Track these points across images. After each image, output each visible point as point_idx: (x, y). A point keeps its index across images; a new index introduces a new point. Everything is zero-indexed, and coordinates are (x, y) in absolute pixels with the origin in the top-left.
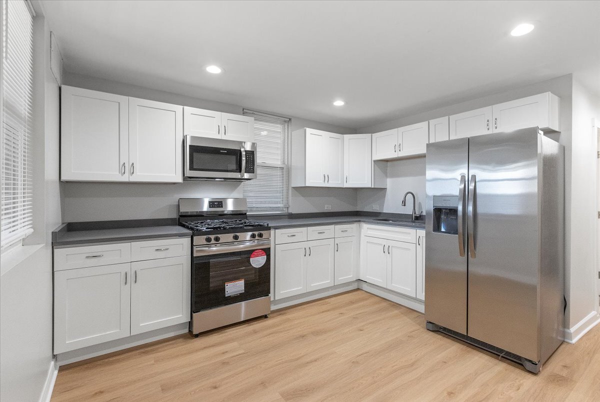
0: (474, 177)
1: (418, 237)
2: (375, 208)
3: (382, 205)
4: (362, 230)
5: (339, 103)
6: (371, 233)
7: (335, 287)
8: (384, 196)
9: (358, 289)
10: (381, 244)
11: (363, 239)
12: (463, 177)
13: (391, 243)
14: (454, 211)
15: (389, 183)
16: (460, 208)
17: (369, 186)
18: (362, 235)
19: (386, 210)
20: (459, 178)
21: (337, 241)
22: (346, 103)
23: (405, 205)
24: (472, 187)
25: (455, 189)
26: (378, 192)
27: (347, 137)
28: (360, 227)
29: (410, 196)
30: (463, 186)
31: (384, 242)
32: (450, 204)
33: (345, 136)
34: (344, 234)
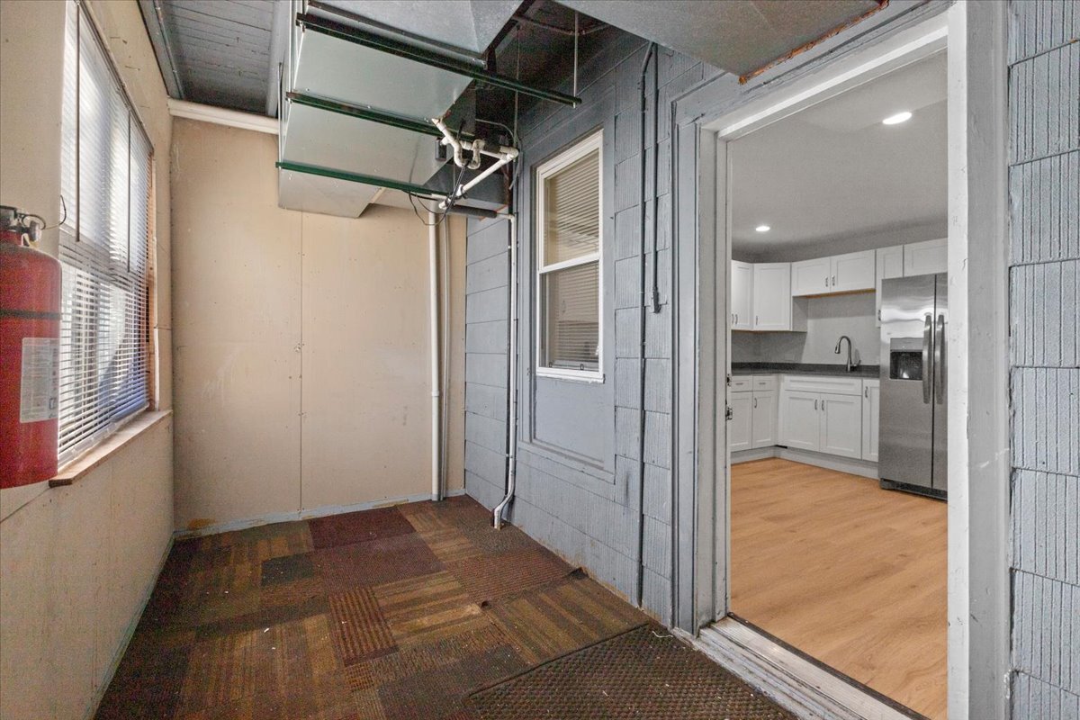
0: (941, 317)
1: (865, 389)
2: (789, 358)
3: (800, 353)
4: (782, 384)
5: (763, 229)
6: (795, 386)
7: (752, 451)
8: (803, 343)
9: (774, 458)
10: (811, 400)
11: (784, 396)
12: (928, 318)
13: (824, 397)
14: (918, 355)
15: (811, 326)
16: (925, 353)
17: (787, 329)
18: (782, 390)
19: (806, 360)
20: (924, 319)
21: (756, 395)
22: (772, 228)
23: (839, 353)
24: (939, 328)
25: (919, 332)
26: (796, 337)
27: (757, 266)
28: (778, 381)
29: (844, 340)
30: (929, 327)
31: (816, 396)
32: (914, 348)
33: (756, 265)
34: (762, 388)
